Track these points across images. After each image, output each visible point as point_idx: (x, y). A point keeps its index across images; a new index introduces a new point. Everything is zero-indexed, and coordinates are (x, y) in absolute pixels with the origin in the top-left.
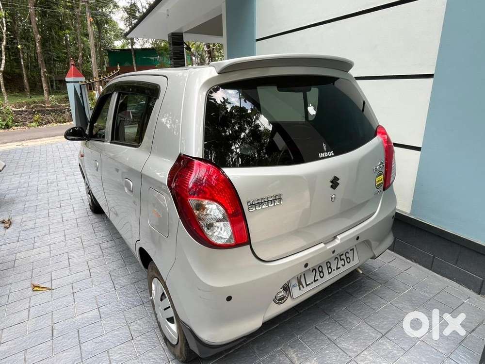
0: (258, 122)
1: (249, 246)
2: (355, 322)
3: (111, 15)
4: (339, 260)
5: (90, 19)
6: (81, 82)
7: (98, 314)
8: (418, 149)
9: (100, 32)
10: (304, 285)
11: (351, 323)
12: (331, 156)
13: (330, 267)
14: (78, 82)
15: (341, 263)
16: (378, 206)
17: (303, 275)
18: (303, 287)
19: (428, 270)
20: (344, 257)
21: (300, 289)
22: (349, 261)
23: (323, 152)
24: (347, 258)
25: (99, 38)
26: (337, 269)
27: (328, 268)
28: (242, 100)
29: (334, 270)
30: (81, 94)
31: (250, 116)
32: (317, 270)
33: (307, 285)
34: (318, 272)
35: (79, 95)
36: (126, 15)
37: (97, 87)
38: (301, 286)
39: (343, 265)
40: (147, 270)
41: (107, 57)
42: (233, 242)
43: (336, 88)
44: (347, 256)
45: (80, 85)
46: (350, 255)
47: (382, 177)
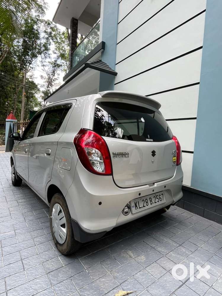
0: (116, 131)
1: (112, 176)
2: (165, 239)
3: (35, 94)
4: (156, 198)
5: (24, 93)
6: (15, 122)
7: (14, 233)
8: (192, 152)
9: (27, 102)
10: (138, 208)
11: (162, 239)
12: (152, 141)
13: (151, 201)
14: (13, 122)
15: (157, 200)
16: (174, 173)
17: (137, 202)
18: (138, 209)
19: (202, 217)
20: (158, 197)
21: (136, 209)
22: (161, 200)
23: (148, 138)
24: (160, 198)
25: (27, 104)
26: (155, 202)
27: (150, 201)
28: (110, 118)
29: (153, 203)
30: (13, 128)
31: (113, 127)
32: (145, 201)
33: (140, 208)
34: (145, 202)
35: (12, 129)
36: (43, 95)
37: (21, 127)
38: (137, 208)
39: (158, 202)
40: (49, 204)
41: (29, 115)
42: (104, 172)
43: (154, 119)
44: (160, 197)
45: (14, 124)
46: (161, 197)
47: (176, 158)
